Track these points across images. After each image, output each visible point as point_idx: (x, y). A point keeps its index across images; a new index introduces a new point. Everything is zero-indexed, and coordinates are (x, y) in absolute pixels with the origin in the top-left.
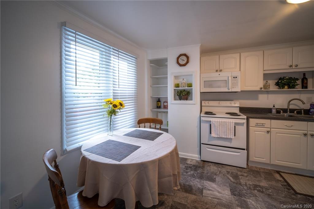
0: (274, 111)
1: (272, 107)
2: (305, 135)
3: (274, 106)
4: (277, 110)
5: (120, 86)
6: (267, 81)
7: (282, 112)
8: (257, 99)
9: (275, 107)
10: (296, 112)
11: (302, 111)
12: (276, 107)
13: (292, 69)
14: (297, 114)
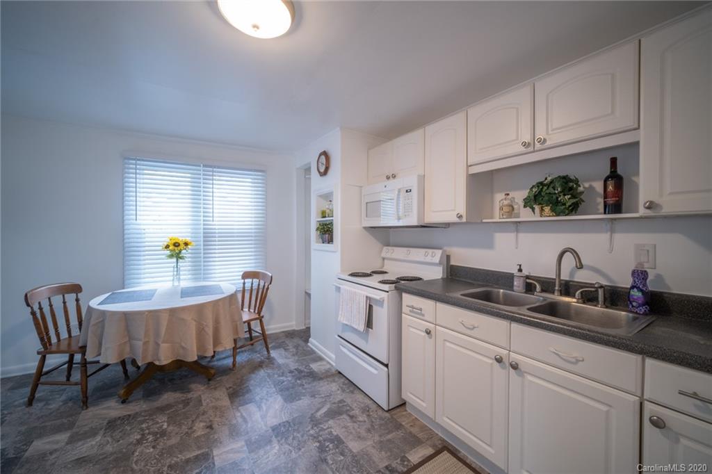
0: (518, 284)
1: (515, 271)
2: (499, 360)
3: (520, 270)
4: (528, 281)
5: (215, 219)
6: (508, 194)
7: (538, 288)
8: (490, 245)
9: (523, 272)
10: (582, 293)
11: (601, 292)
12: (525, 272)
13: (534, 152)
14: (584, 303)
